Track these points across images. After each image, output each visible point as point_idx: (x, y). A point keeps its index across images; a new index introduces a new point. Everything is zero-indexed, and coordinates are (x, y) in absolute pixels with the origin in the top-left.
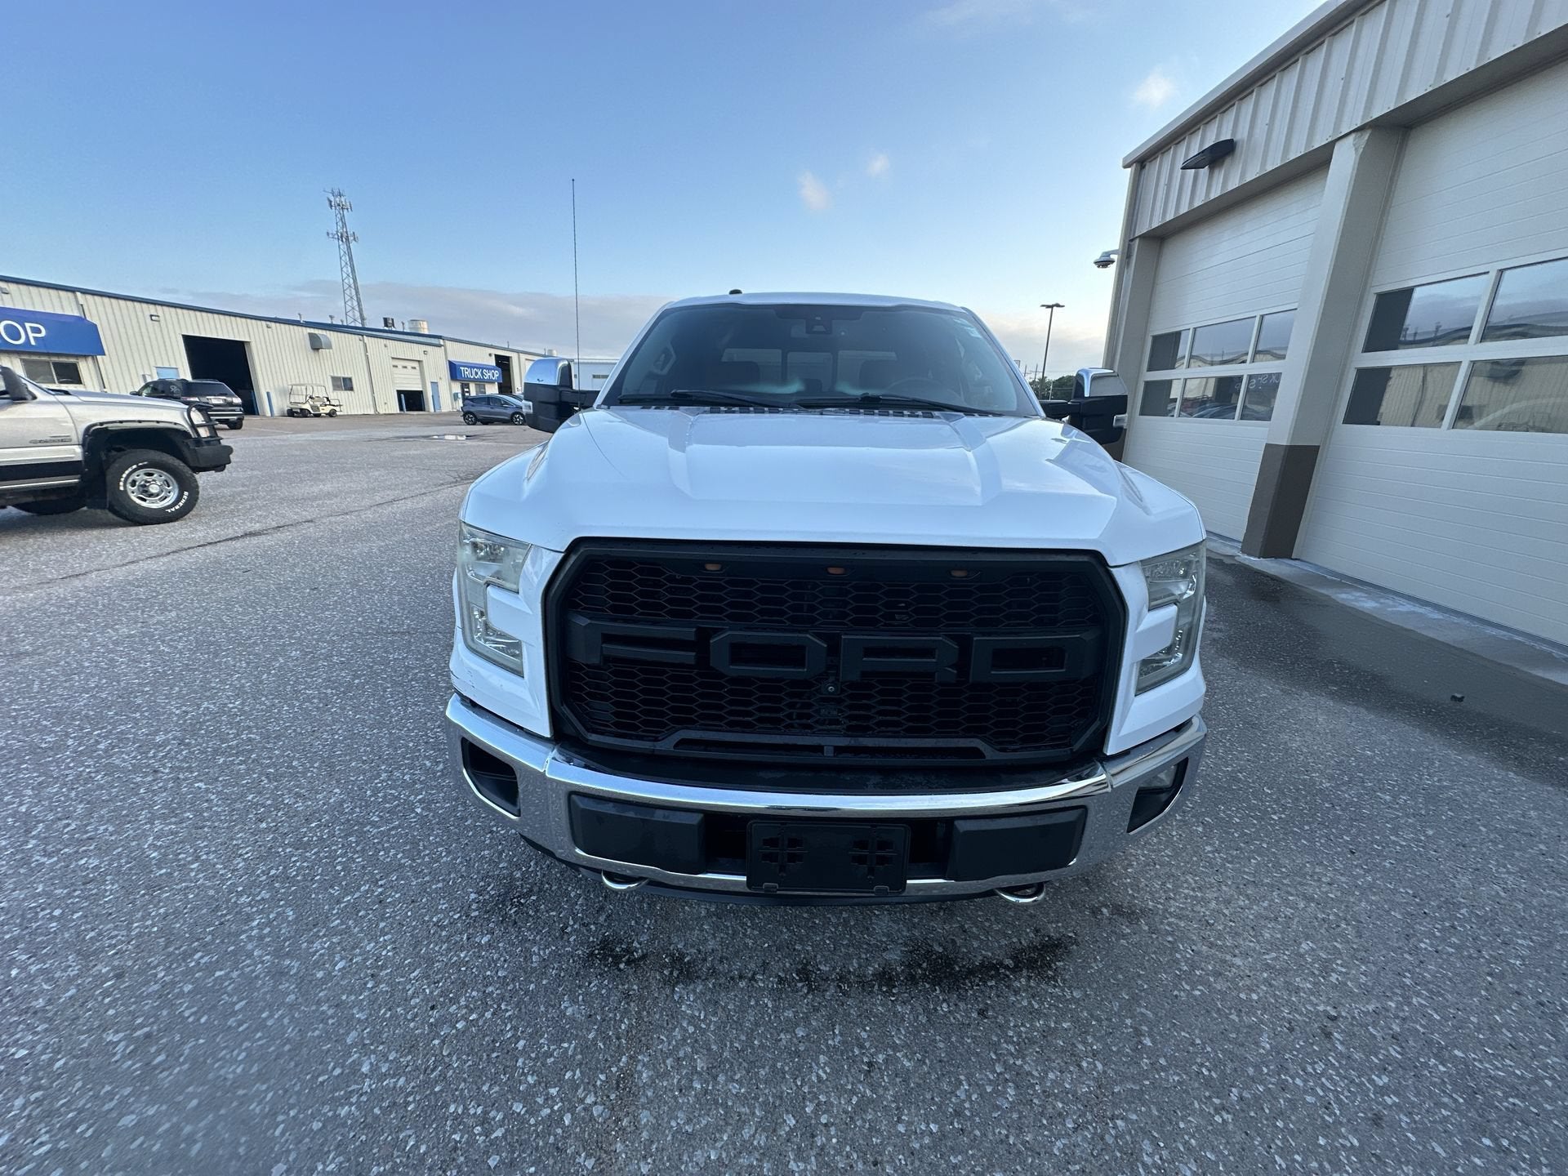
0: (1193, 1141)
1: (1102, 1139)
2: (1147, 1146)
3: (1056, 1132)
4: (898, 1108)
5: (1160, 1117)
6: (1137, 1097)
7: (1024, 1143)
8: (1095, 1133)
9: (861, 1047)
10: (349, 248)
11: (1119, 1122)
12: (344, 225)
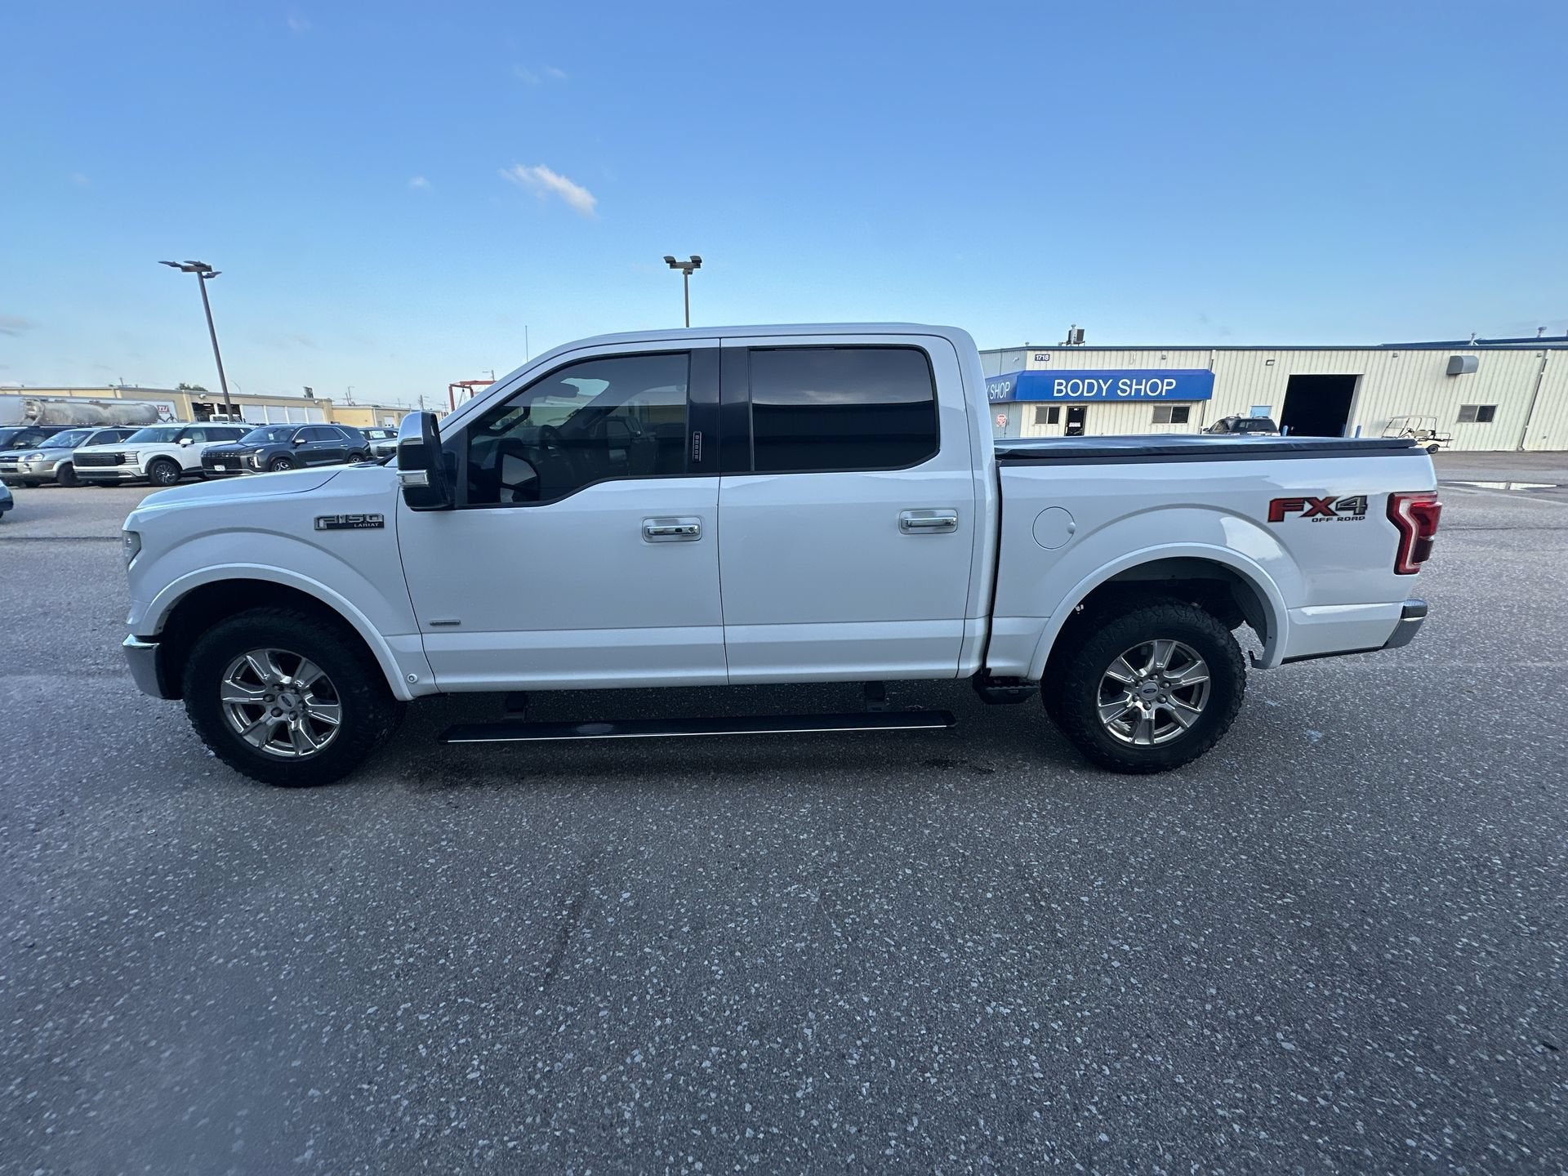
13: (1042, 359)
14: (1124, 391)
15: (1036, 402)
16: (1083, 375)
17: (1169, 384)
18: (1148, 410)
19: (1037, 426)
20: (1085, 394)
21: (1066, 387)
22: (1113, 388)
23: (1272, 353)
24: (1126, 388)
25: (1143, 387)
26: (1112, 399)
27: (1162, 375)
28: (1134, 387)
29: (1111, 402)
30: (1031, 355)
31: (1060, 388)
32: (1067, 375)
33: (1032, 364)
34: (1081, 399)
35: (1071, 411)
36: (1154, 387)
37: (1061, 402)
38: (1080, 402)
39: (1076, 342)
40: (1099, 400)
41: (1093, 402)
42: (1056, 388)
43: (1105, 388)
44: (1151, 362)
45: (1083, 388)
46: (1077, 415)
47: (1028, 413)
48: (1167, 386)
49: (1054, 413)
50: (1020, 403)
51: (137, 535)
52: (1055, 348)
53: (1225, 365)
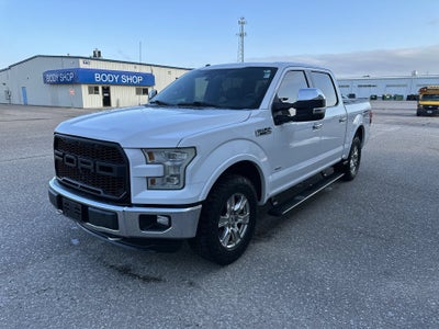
13: (86, 63)
15: (88, 84)
16: (107, 72)
17: (140, 78)
18: (133, 89)
19: (90, 95)
20: (109, 81)
21: (100, 77)
22: (120, 79)
24: (125, 79)
25: (131, 79)
26: (119, 83)
27: (138, 74)
28: (128, 79)
29: (120, 85)
30: (81, 61)
31: (98, 77)
32: (100, 72)
33: (82, 65)
35: (103, 88)
36: (135, 80)
37: (99, 84)
38: (107, 84)
39: (97, 56)
40: (114, 84)
41: (112, 85)
42: (96, 77)
43: (116, 79)
44: (130, 68)
45: (107, 78)
46: (106, 90)
47: (85, 89)
48: (139, 80)
49: (97, 89)
50: (80, 83)
51: (195, 148)
52: (90, 58)
53: (156, 72)
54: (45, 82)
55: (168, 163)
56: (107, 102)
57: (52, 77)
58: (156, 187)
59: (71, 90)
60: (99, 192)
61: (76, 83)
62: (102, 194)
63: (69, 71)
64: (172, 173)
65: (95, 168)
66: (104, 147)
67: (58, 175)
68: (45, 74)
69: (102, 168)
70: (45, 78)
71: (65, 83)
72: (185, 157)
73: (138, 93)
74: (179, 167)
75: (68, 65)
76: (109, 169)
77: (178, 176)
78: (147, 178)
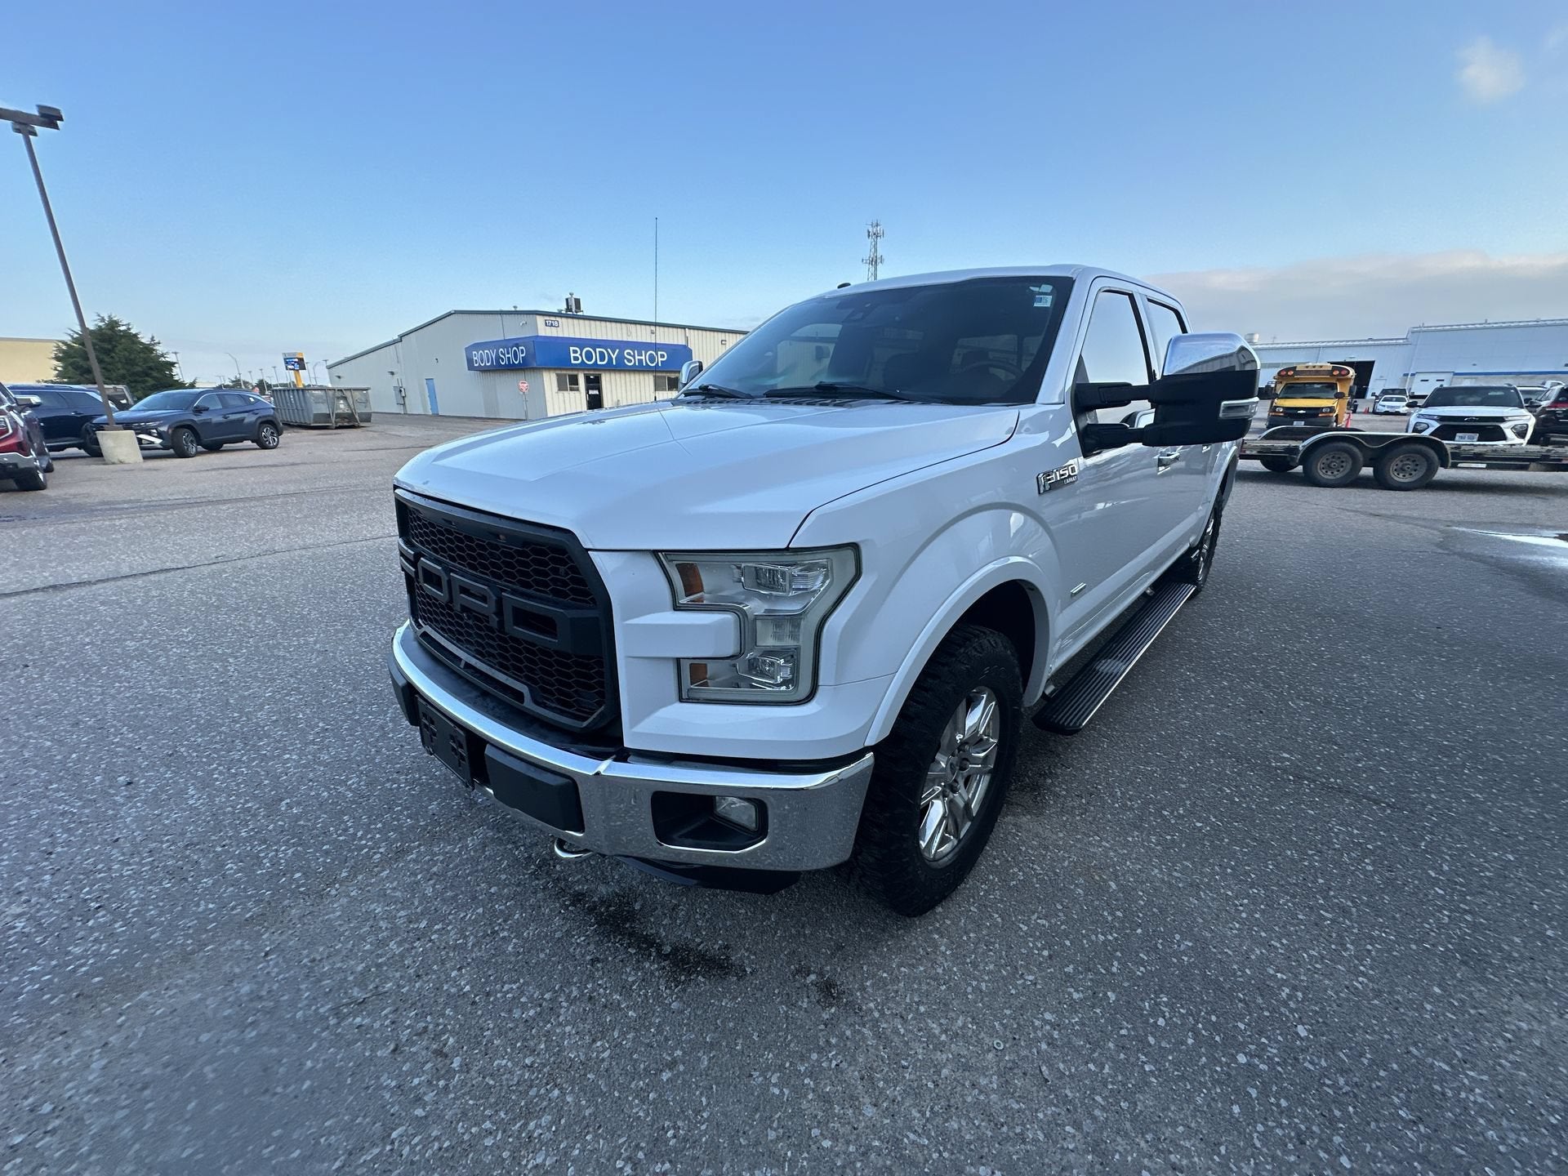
0: (577, 1152)
1: (531, 1087)
2: (546, 1119)
3: (514, 1055)
4: (468, 964)
5: (584, 1117)
6: (593, 1092)
7: (491, 1041)
8: (532, 1081)
9: (505, 921)
10: (876, 269)
11: (556, 1092)
12: (876, 250)
13: (552, 325)
14: (630, 361)
15: (555, 369)
16: (595, 344)
17: (662, 356)
18: (649, 380)
19: (561, 393)
20: (599, 363)
21: (581, 355)
22: (620, 357)
23: (723, 334)
24: (632, 358)
25: (643, 358)
26: (620, 368)
27: (656, 347)
28: (637, 357)
29: (620, 371)
30: (540, 320)
31: (576, 355)
32: (581, 343)
33: (543, 330)
34: (596, 367)
35: (587, 379)
36: (652, 359)
37: (578, 370)
38: (594, 370)
39: (573, 310)
40: (611, 368)
41: (605, 370)
42: (572, 355)
43: (614, 357)
44: (642, 335)
45: (596, 356)
46: (594, 383)
47: (550, 380)
48: (661, 358)
49: (574, 381)
50: (540, 369)
51: (855, 547)
52: (559, 315)
53: (696, 342)
54: (471, 367)
55: (755, 607)
56: (595, 402)
57: (483, 357)
58: (712, 691)
59: (523, 383)
60: (519, 696)
61: (534, 369)
62: (528, 704)
63: (516, 343)
64: (768, 641)
65: (499, 612)
66: (526, 543)
67: (414, 613)
68: (469, 350)
69: (524, 617)
70: (470, 361)
71: (511, 368)
72: (818, 583)
73: (657, 387)
74: (795, 620)
75: (515, 330)
76: (545, 624)
77: (792, 656)
78: (678, 660)
